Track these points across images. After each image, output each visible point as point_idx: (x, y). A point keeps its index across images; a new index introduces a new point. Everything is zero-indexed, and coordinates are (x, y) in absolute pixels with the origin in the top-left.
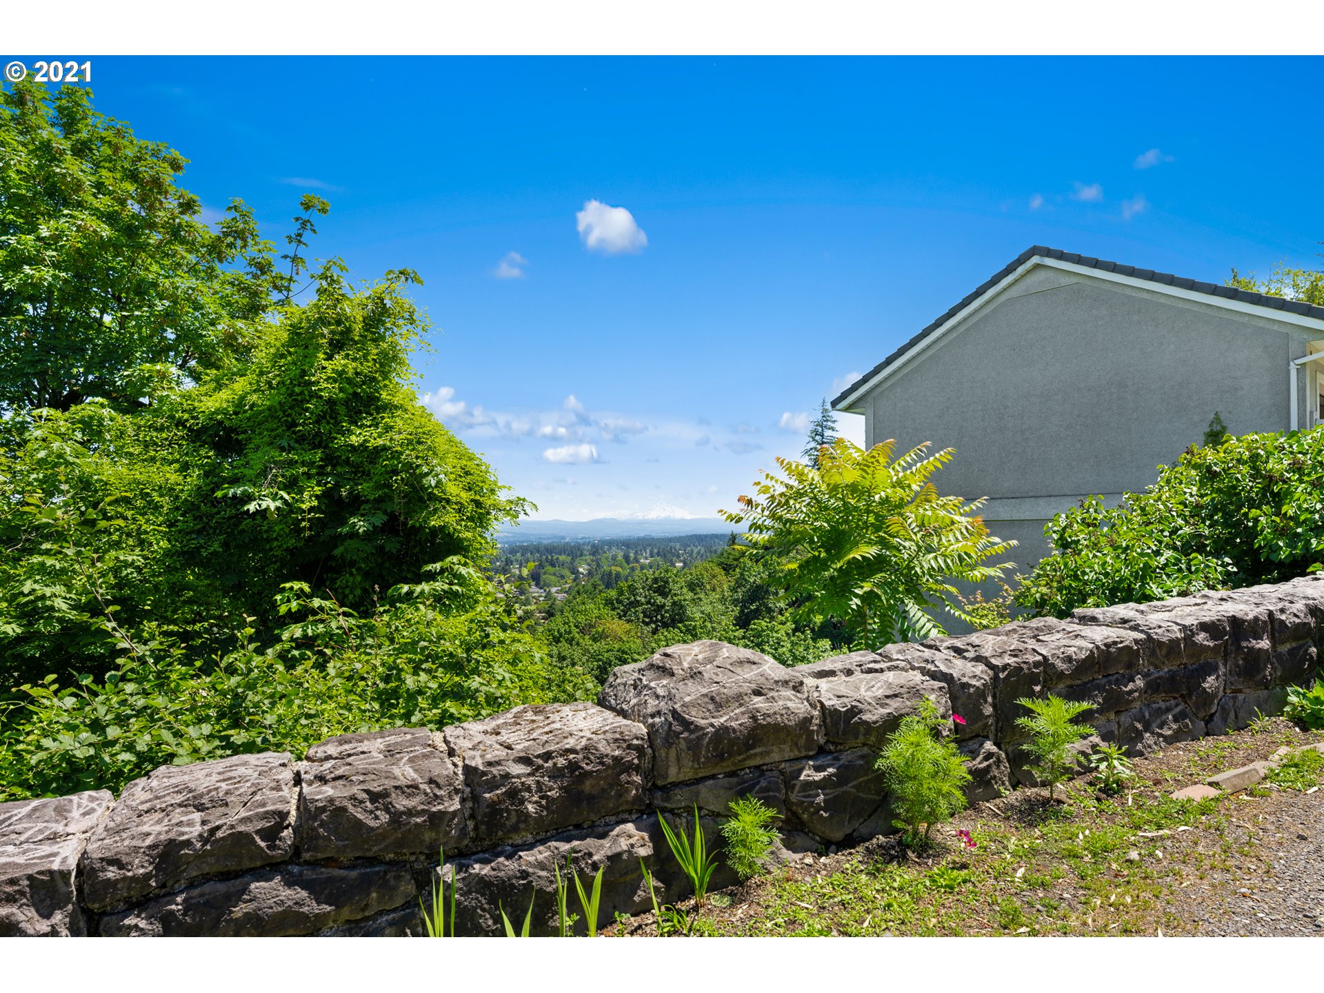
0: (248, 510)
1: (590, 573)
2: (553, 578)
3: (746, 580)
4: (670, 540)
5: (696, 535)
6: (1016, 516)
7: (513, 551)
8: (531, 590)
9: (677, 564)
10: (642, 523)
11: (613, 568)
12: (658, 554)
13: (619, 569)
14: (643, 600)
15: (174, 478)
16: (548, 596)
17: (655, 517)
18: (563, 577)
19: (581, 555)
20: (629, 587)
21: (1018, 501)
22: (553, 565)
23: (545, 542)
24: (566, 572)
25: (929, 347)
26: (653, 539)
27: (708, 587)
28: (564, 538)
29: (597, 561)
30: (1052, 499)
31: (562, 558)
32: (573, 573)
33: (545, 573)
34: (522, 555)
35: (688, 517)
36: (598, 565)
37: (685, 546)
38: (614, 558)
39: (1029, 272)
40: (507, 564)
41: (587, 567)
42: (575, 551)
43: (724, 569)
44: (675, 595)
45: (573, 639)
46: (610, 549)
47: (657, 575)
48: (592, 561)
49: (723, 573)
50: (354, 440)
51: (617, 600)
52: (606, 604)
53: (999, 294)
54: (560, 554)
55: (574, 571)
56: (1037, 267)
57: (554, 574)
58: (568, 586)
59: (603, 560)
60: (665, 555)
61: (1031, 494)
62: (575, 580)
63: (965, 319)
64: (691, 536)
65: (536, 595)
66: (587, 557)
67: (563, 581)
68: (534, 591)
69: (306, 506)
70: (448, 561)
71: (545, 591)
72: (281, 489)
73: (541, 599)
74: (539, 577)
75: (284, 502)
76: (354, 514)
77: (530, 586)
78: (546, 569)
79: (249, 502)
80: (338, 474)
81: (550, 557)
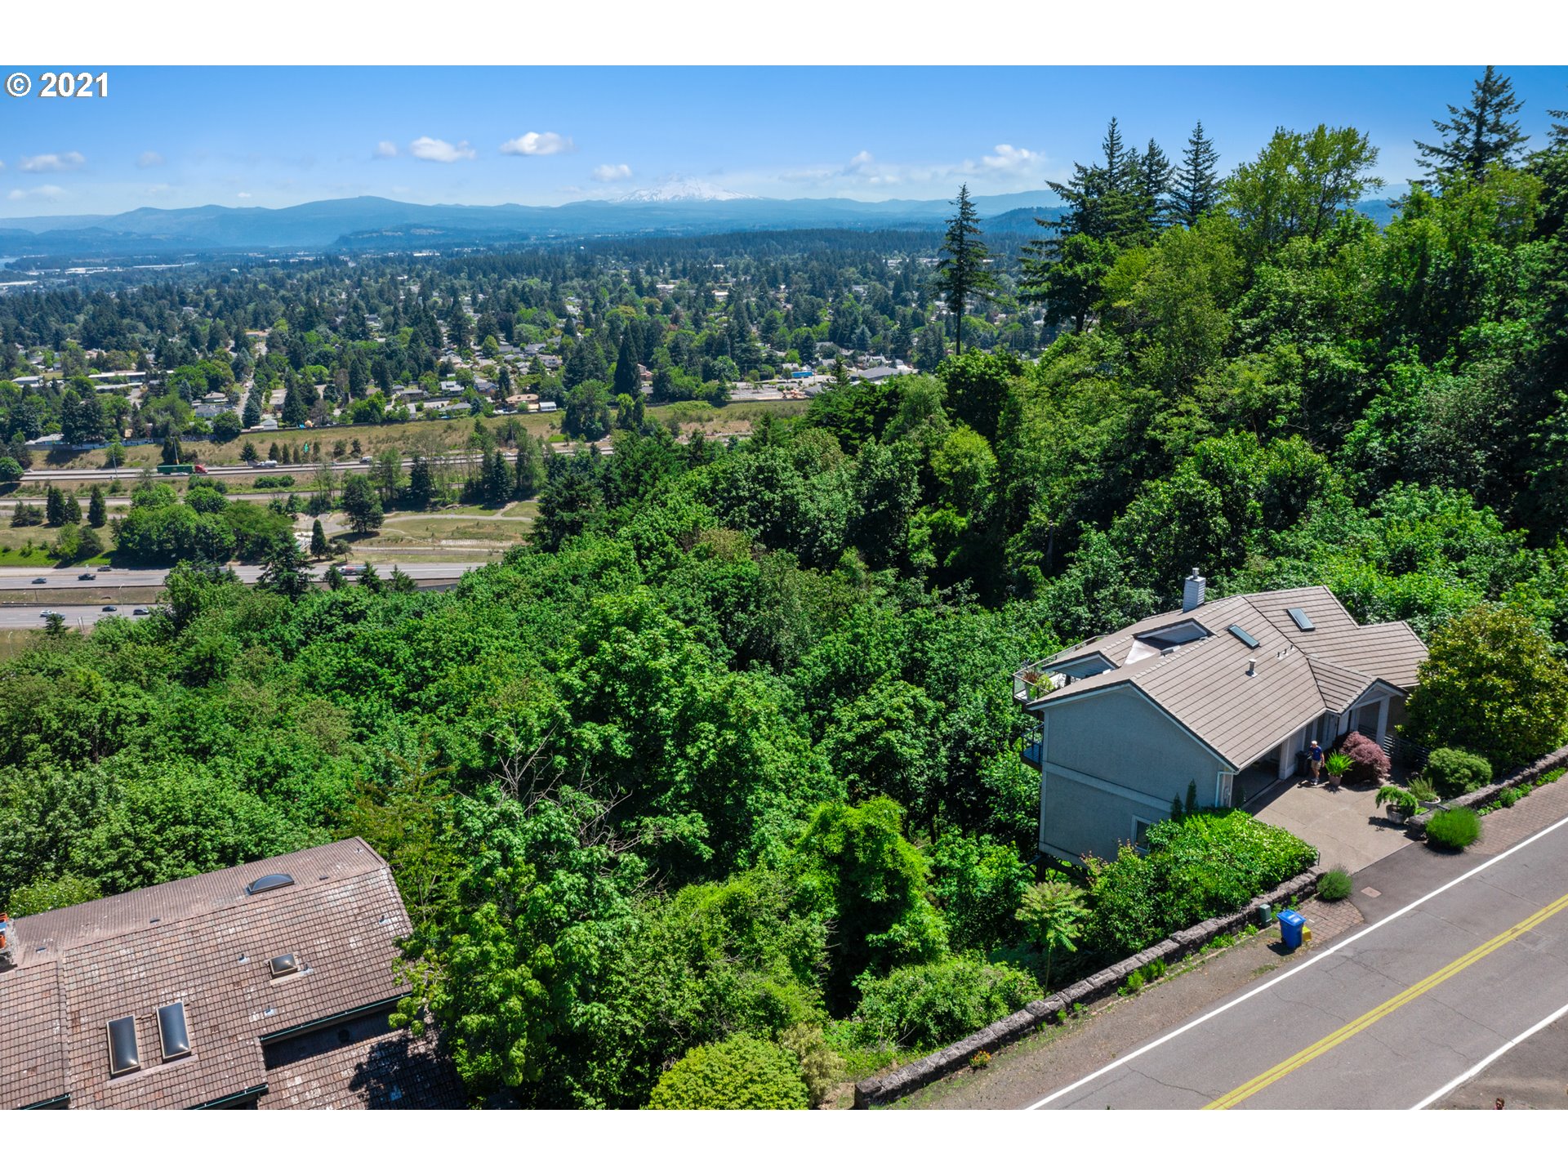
1: (586, 316)
2: (531, 327)
4: (698, 242)
7: (452, 267)
8: (500, 349)
9: (717, 294)
10: (648, 209)
11: (622, 308)
12: (685, 273)
13: (630, 310)
14: (747, 495)
18: (546, 325)
19: (563, 276)
22: (527, 302)
24: (550, 316)
28: (526, 237)
29: (591, 289)
31: (536, 283)
32: (559, 316)
33: (519, 321)
34: (470, 275)
36: (597, 300)
38: (618, 284)
41: (578, 302)
42: (551, 266)
44: (786, 487)
46: (605, 260)
48: (584, 289)
54: (531, 276)
55: (561, 313)
57: (533, 322)
58: (556, 340)
59: (600, 285)
62: (565, 329)
65: (509, 357)
66: (575, 283)
67: (547, 332)
68: (508, 351)
71: (523, 349)
73: (521, 366)
74: (511, 326)
77: (498, 342)
78: (518, 311)
81: (516, 283)
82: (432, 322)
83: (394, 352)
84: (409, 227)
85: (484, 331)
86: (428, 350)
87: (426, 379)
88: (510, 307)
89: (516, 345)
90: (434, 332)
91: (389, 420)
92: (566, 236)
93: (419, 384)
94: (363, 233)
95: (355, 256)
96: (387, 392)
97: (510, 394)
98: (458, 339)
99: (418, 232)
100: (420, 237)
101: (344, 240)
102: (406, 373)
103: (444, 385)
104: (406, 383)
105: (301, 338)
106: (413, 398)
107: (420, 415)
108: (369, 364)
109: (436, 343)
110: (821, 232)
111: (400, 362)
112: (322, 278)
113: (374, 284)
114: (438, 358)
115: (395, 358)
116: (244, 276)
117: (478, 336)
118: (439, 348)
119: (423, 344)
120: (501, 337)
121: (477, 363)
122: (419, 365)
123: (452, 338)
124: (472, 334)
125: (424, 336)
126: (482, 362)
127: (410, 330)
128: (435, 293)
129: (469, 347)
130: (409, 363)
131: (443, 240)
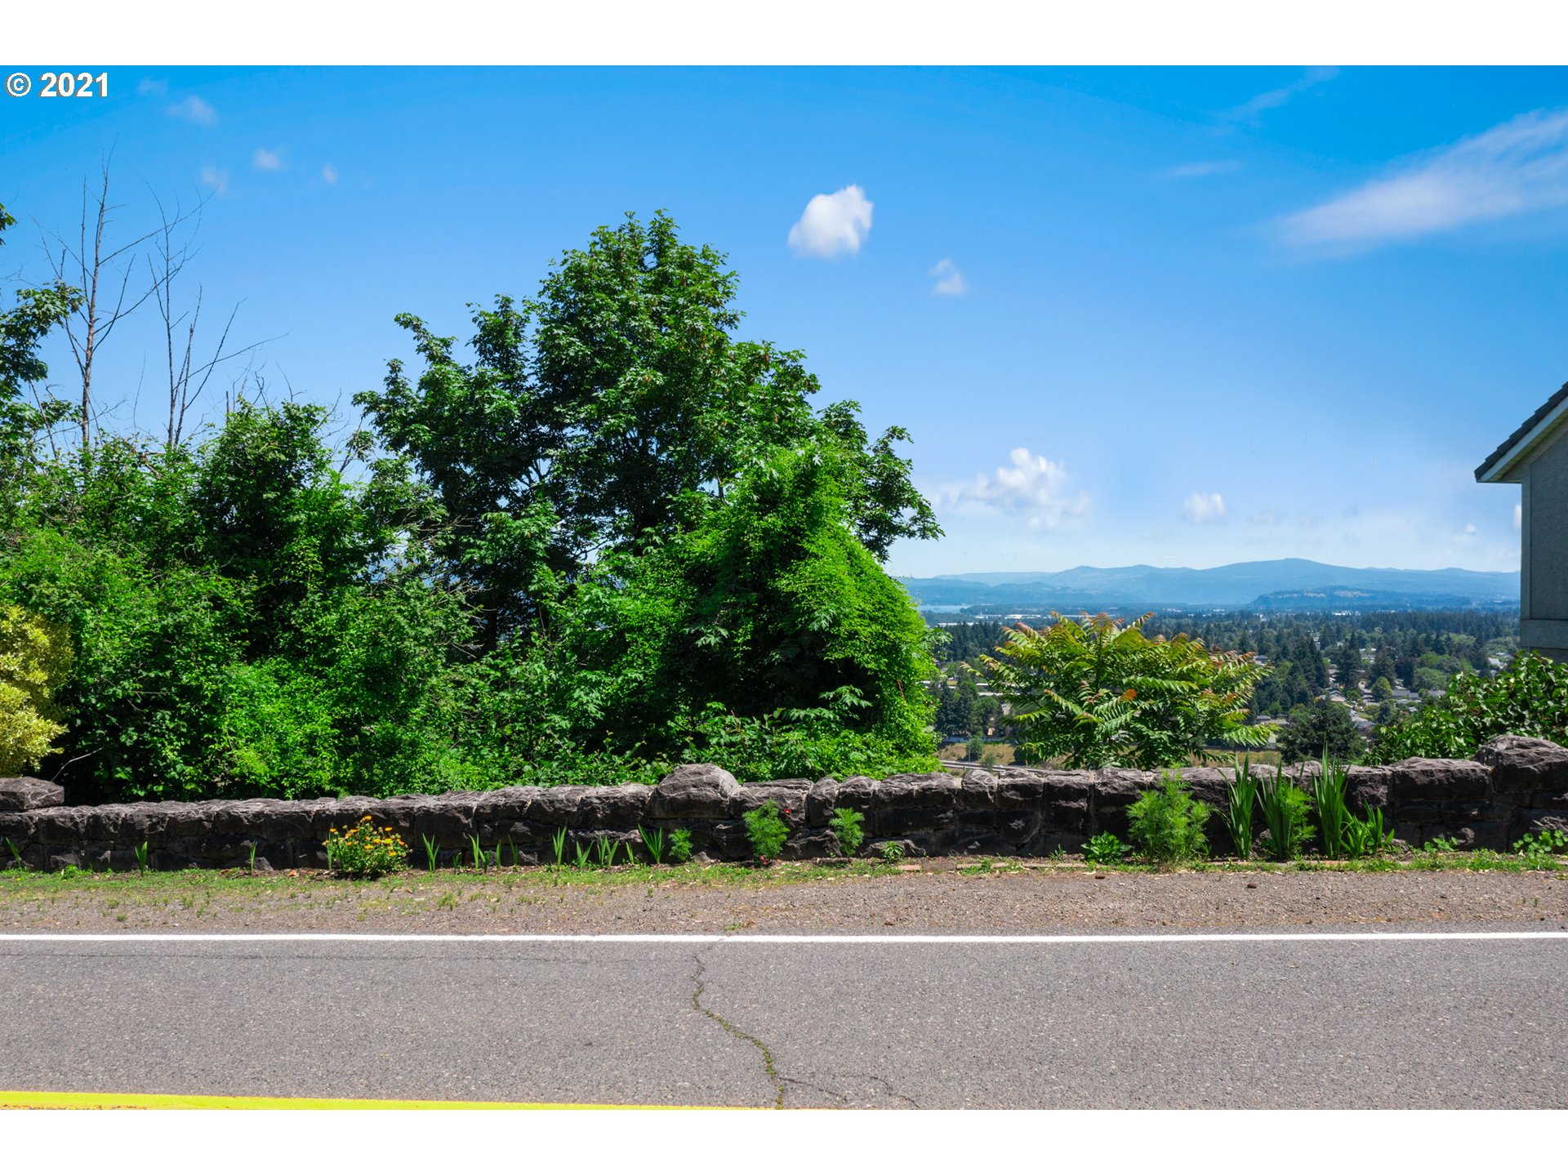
0: (697, 644)
2: (1437, 674)
7: (1368, 623)
8: (1393, 693)
15: (668, 611)
19: (1497, 635)
22: (1439, 650)
23: (1429, 608)
28: (1467, 601)
31: (1459, 638)
32: (1476, 667)
33: (1422, 664)
34: (1385, 630)
40: (1354, 647)
41: (1505, 657)
42: (1484, 626)
48: (1519, 645)
50: (781, 584)
54: (1457, 632)
57: (1440, 667)
65: (1403, 701)
68: (1400, 694)
69: (740, 641)
70: (839, 690)
71: (1421, 695)
72: (722, 627)
73: (1413, 709)
74: (1411, 670)
75: (723, 638)
76: (774, 648)
77: (1393, 685)
78: (1424, 656)
79: (698, 638)
80: (771, 612)
81: (1434, 636)
82: (1318, 659)
83: (1269, 684)
84: (1335, 588)
85: (1377, 672)
86: (1304, 684)
88: (1416, 651)
89: (1413, 691)
90: (1318, 669)
93: (1287, 718)
94: (1283, 592)
95: (1268, 613)
98: (1346, 679)
99: (1342, 594)
100: (1344, 599)
101: (1263, 599)
102: (1277, 705)
104: (1275, 714)
107: (1281, 744)
109: (1320, 680)
111: (1271, 694)
112: (1226, 627)
113: (1275, 633)
114: (1316, 695)
115: (1269, 689)
116: (1153, 624)
117: (1370, 678)
118: (1322, 685)
119: (1300, 677)
120: (1397, 682)
121: (1363, 705)
122: (1292, 698)
123: (1340, 678)
124: (1363, 676)
125: (1305, 671)
126: (1369, 704)
127: (1289, 664)
128: (1339, 644)
129: (1357, 688)
130: (1281, 695)
131: (1369, 603)
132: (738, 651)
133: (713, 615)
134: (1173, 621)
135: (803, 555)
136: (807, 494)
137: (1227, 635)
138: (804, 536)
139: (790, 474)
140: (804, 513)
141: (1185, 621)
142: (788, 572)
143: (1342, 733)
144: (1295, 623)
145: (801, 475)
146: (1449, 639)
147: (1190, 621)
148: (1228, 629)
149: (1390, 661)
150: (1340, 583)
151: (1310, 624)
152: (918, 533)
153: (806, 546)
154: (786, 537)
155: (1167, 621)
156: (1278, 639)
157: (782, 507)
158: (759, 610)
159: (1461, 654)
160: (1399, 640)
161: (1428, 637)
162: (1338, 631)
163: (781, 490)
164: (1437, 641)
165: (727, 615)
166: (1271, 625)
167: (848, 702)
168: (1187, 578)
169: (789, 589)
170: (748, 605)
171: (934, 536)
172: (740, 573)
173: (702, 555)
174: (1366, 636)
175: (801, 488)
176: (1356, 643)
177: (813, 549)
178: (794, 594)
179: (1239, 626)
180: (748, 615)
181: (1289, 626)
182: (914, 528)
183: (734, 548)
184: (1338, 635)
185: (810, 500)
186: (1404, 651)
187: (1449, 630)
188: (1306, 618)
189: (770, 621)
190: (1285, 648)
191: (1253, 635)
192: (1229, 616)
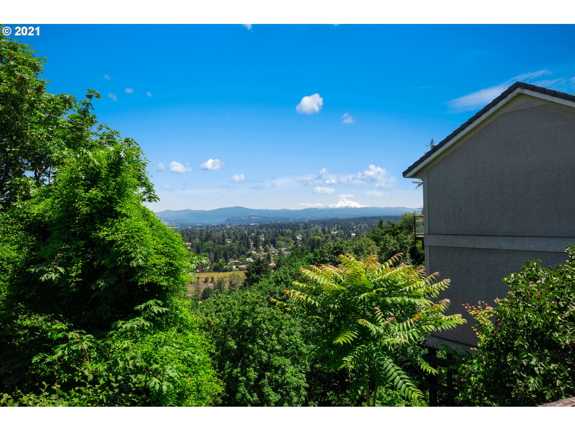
0: (41, 280)
1: (303, 240)
2: (282, 242)
3: (387, 248)
4: (348, 220)
5: (363, 217)
6: (511, 247)
7: (261, 227)
8: (270, 249)
9: (352, 234)
10: (332, 210)
11: (316, 237)
12: (342, 228)
13: (319, 237)
14: (328, 259)
16: (280, 253)
17: (339, 207)
18: (288, 242)
19: (298, 230)
20: (320, 252)
21: (512, 238)
22: (283, 235)
23: (278, 222)
24: (290, 239)
25: (458, 141)
26: (338, 219)
27: (366, 251)
28: (289, 219)
29: (307, 232)
30: (532, 238)
31: (288, 231)
32: (294, 240)
33: (278, 240)
34: (266, 229)
35: (358, 206)
36: (308, 235)
37: (357, 224)
38: (317, 231)
39: (515, 97)
40: (258, 235)
41: (301, 236)
42: (294, 227)
43: (375, 240)
45: (288, 282)
46: (314, 225)
47: (336, 245)
48: (304, 232)
49: (374, 243)
50: (101, 234)
51: (314, 259)
52: (308, 262)
53: (498, 110)
54: (287, 229)
55: (295, 239)
56: (520, 94)
57: (283, 240)
58: (291, 247)
59: (310, 231)
60: (345, 229)
61: (520, 234)
62: (295, 244)
63: (478, 125)
64: (361, 218)
65: (274, 252)
66: (301, 230)
67: (288, 244)
68: (272, 250)
69: (73, 275)
70: (148, 303)
71: (278, 250)
72: (60, 266)
73: (276, 254)
74: (275, 242)
75: (61, 274)
76: (98, 278)
77: (270, 247)
78: (279, 237)
79: (42, 275)
80: (94, 253)
81: (281, 231)
82: (247, 240)
83: (232, 249)
84: (250, 216)
85: (265, 243)
86: (244, 248)
87: (241, 258)
88: (276, 236)
89: (276, 248)
90: (247, 243)
91: (225, 271)
92: (303, 219)
93: (239, 260)
94: (234, 218)
95: (230, 225)
96: (227, 262)
97: (271, 263)
98: (256, 246)
99: (253, 218)
100: (253, 219)
101: (228, 220)
102: (235, 256)
103: (247, 259)
104: (235, 259)
105: (202, 244)
106: (235, 264)
107: (237, 269)
108: (223, 252)
109: (248, 247)
110: (393, 217)
111: (233, 252)
112: (217, 230)
113: (233, 231)
114: (247, 251)
115: (232, 251)
116: (192, 230)
117: (263, 245)
118: (249, 248)
119: (242, 246)
120: (271, 246)
121: (262, 254)
122: (240, 253)
123: (254, 246)
124: (261, 245)
125: (244, 244)
126: (263, 254)
127: (239, 242)
128: (253, 234)
129: (259, 249)
130: (237, 252)
131: (261, 220)
132: (72, 282)
133: (52, 257)
134: (199, 228)
135: (117, 215)
136: (116, 176)
137: (217, 233)
138: (117, 203)
139: (105, 163)
140: (115, 188)
141: (203, 228)
142: (105, 226)
143: (265, 266)
144: (239, 228)
145: (112, 164)
146: (285, 231)
147: (205, 228)
148: (217, 231)
149: (269, 239)
150: (251, 214)
151: (243, 228)
152: (147, 200)
153: (118, 209)
154: (104, 203)
155: (197, 228)
156: (234, 233)
157: (101, 184)
158: (85, 252)
159: (289, 236)
160: (271, 233)
161: (279, 231)
162: (252, 230)
163: (99, 173)
164: (282, 232)
165: (63, 257)
166: (231, 228)
167: (156, 311)
168: (203, 214)
169: (110, 238)
170: (78, 249)
171: (155, 201)
172: (71, 228)
173: (38, 215)
174: (261, 231)
175: (112, 172)
176: (258, 234)
177: (124, 211)
178: (113, 242)
179: (221, 229)
180: (78, 256)
181: (237, 229)
182: (145, 197)
183: (67, 211)
184: (253, 231)
185: (119, 179)
186: (273, 236)
187: (284, 228)
188: (242, 226)
189: (93, 259)
190: (237, 236)
191: (226, 232)
192: (218, 226)
